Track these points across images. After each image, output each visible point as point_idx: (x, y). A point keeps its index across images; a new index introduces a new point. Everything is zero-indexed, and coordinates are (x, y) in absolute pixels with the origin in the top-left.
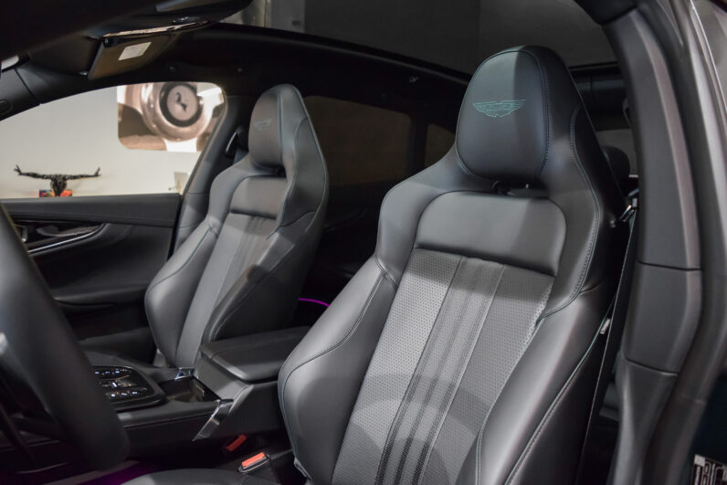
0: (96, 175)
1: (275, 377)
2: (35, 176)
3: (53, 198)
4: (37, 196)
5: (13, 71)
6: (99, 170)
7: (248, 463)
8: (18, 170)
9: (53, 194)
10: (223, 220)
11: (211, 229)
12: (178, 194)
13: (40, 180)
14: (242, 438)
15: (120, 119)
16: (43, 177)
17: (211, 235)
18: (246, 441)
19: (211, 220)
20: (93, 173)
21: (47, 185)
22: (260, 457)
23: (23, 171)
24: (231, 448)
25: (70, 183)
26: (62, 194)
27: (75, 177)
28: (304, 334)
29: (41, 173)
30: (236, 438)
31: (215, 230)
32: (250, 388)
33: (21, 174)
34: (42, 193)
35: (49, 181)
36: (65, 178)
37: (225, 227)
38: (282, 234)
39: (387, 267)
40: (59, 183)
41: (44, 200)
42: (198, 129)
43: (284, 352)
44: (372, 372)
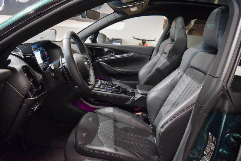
0: (155, 40)
1: (147, 95)
2: (138, 39)
3: (142, 46)
4: (138, 45)
5: (113, 14)
6: (155, 39)
7: (137, 114)
8: (134, 37)
9: (142, 45)
10: (161, 55)
11: (158, 57)
12: (154, 47)
13: (139, 41)
14: (140, 108)
15: (164, 24)
16: (140, 40)
17: (157, 59)
18: (140, 109)
19: (158, 55)
20: (153, 39)
21: (141, 42)
22: (140, 113)
23: (135, 38)
24: (136, 110)
25: (147, 42)
26: (144, 45)
27: (148, 40)
28: (154, 86)
29: (139, 38)
30: (139, 108)
31: (159, 58)
32: (141, 96)
33: (134, 38)
34: (140, 44)
35: (141, 41)
36: (145, 41)
37: (161, 57)
38: (167, 60)
39: (180, 71)
40: (144, 42)
41: (140, 46)
42: (189, 28)
43: (149, 89)
44: (168, 98)
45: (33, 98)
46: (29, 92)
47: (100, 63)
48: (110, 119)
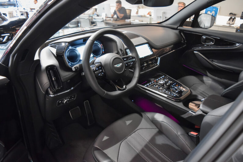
22: (196, 134)
32: (201, 113)
45: (53, 96)
46: (49, 89)
47: (195, 52)
48: (156, 127)
